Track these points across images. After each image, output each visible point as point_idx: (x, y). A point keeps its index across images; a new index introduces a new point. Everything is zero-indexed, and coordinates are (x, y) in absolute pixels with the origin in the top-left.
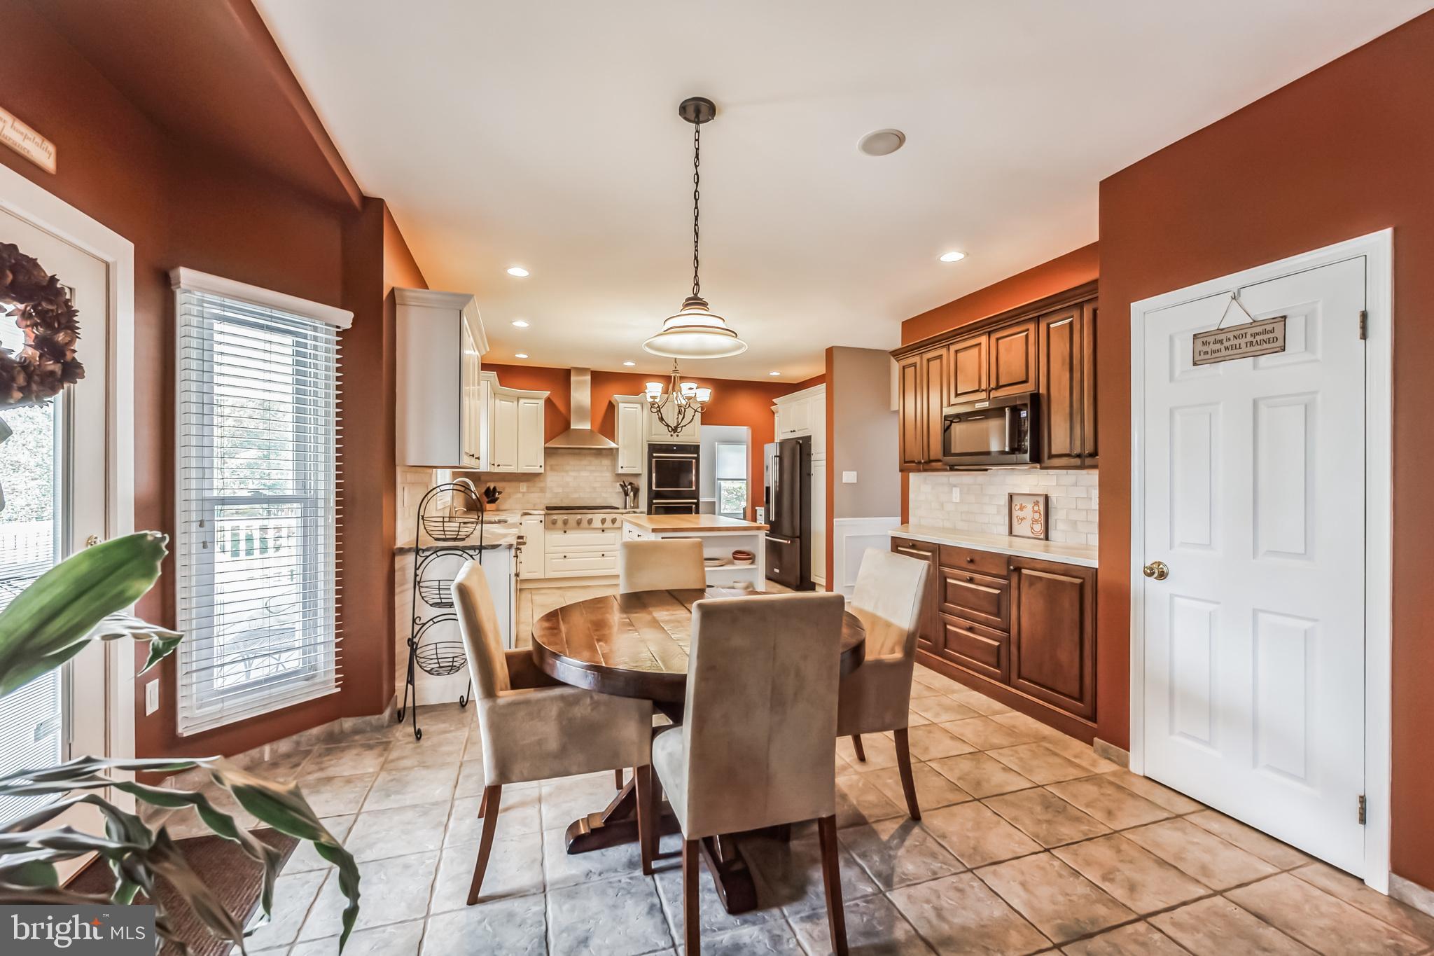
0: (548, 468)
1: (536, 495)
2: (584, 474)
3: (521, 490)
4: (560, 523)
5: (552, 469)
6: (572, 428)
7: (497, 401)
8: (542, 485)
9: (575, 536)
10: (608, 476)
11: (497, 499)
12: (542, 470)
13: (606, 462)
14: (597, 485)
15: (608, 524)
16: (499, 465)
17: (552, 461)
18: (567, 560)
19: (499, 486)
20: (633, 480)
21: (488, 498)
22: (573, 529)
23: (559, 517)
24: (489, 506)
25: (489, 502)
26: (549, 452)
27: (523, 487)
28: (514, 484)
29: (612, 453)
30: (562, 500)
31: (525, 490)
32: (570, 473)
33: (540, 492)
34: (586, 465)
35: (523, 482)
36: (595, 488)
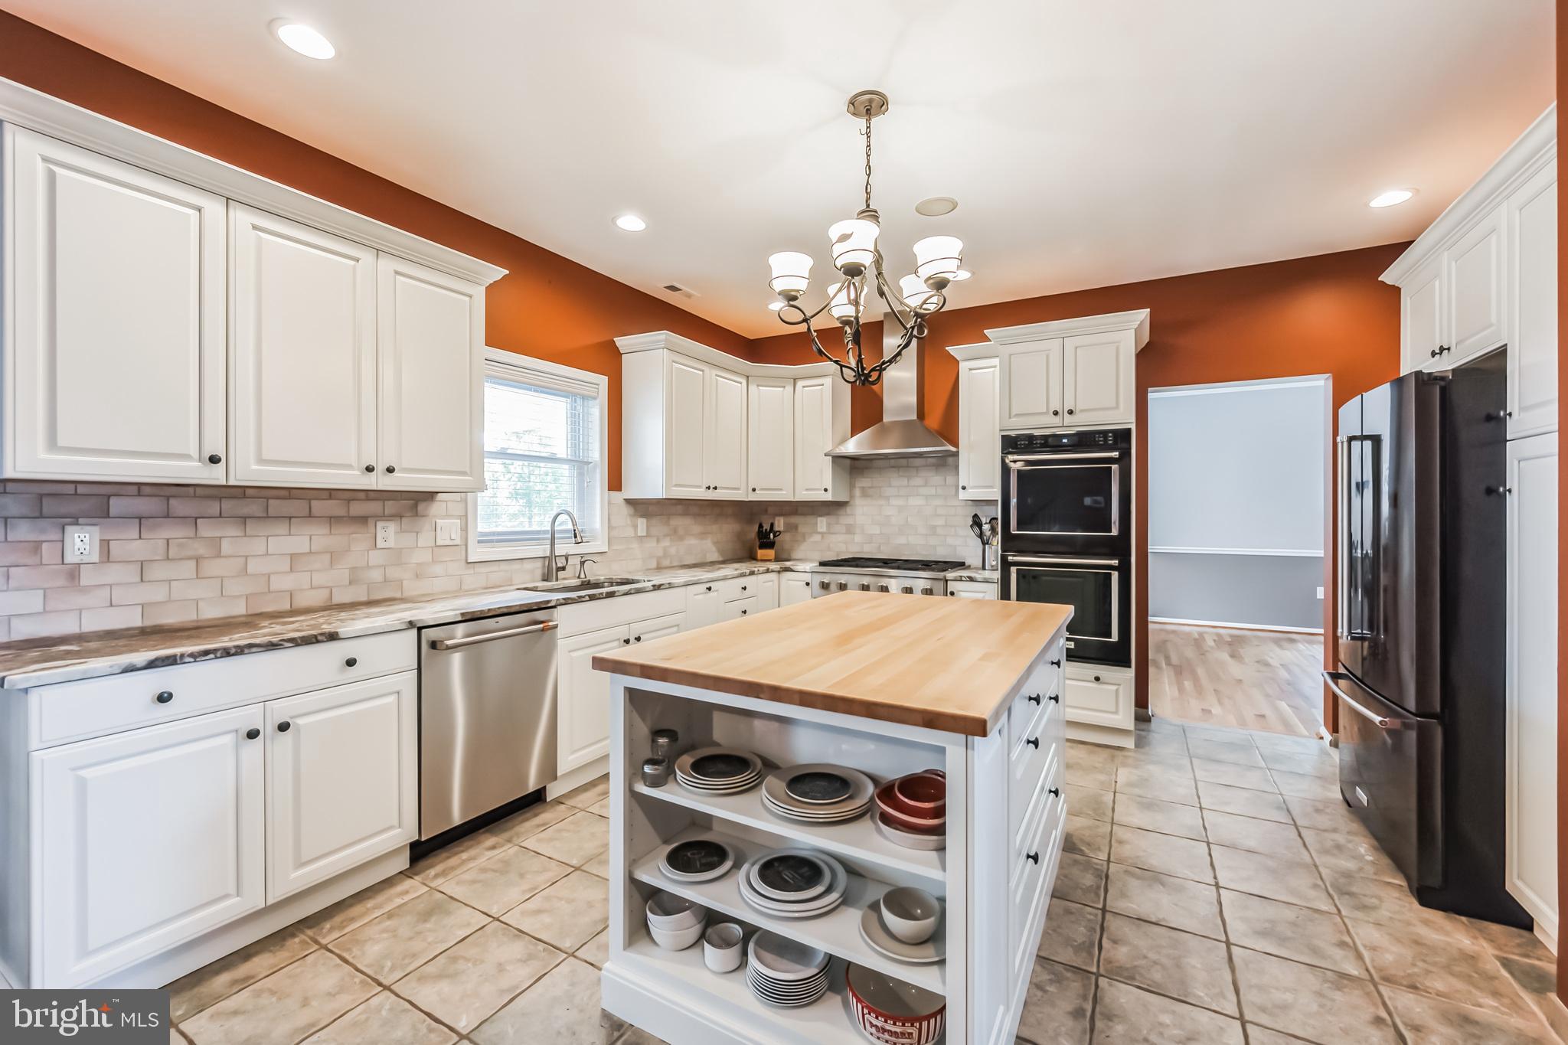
0: (848, 492)
1: (841, 538)
2: (915, 501)
3: (819, 530)
4: (834, 589)
5: (865, 494)
6: (885, 417)
7: (752, 389)
8: (849, 520)
11: (774, 542)
12: (838, 497)
14: (940, 522)
19: (777, 522)
21: (760, 539)
24: (760, 553)
27: (822, 523)
30: (880, 547)
31: (824, 529)
32: (894, 502)
33: (846, 533)
34: (918, 486)
35: (821, 516)
36: (934, 527)
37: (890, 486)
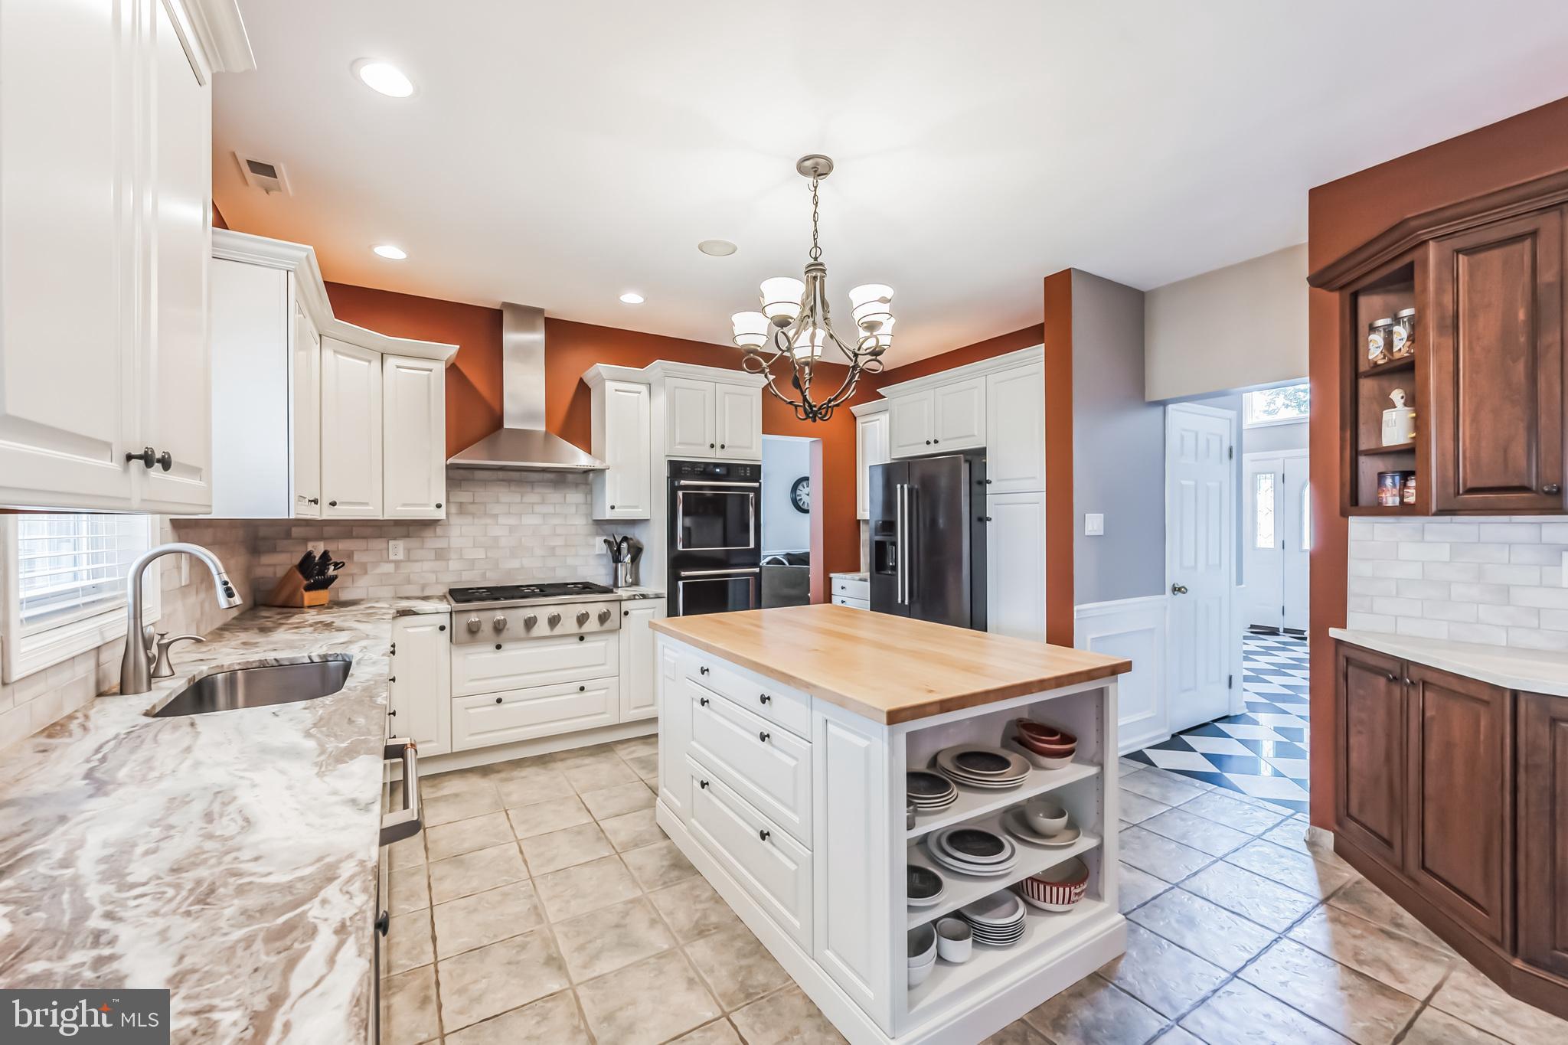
0: (453, 509)
1: (427, 566)
2: (529, 520)
3: (392, 557)
4: (487, 629)
5: (462, 510)
6: (505, 427)
7: (328, 354)
8: (440, 544)
9: (518, 656)
10: (579, 523)
11: (333, 578)
12: (441, 514)
13: (575, 497)
14: (558, 542)
15: (592, 624)
16: (333, 504)
17: (463, 496)
18: (502, 706)
19: (338, 548)
20: (630, 532)
21: (307, 578)
22: (517, 639)
23: (484, 616)
24: (309, 597)
25: (308, 588)
26: (457, 477)
27: (397, 549)
28: (377, 544)
29: (587, 479)
30: (485, 573)
31: (401, 556)
32: (502, 520)
33: (436, 559)
34: (533, 504)
35: (395, 539)
36: (554, 548)
37: (498, 502)
